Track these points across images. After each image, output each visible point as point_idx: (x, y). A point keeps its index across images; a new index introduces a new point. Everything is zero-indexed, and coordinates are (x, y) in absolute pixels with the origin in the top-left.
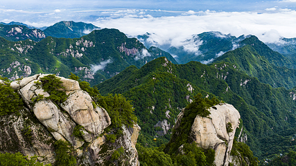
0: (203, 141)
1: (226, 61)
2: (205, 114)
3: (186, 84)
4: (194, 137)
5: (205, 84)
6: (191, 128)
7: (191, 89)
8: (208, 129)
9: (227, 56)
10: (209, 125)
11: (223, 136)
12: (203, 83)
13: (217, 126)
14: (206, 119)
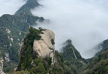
0: (43, 54)
1: (24, 10)
2: (39, 38)
3: (5, 29)
4: (36, 54)
5: (16, 27)
6: (33, 49)
7: (9, 32)
8: (43, 46)
9: (24, 8)
10: (43, 44)
11: (52, 48)
12: (15, 26)
13: (47, 43)
14: (40, 41)
